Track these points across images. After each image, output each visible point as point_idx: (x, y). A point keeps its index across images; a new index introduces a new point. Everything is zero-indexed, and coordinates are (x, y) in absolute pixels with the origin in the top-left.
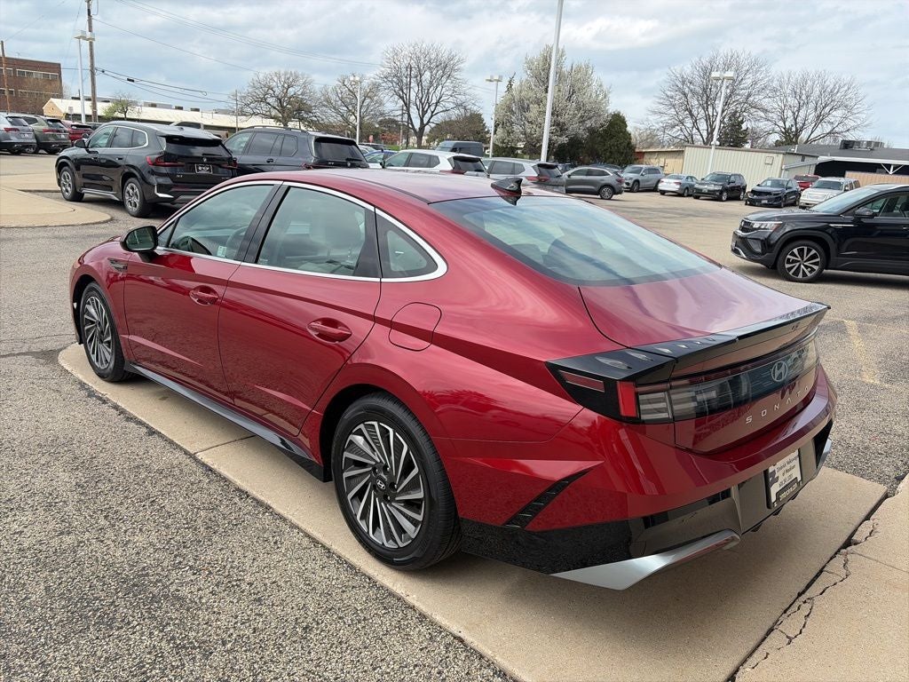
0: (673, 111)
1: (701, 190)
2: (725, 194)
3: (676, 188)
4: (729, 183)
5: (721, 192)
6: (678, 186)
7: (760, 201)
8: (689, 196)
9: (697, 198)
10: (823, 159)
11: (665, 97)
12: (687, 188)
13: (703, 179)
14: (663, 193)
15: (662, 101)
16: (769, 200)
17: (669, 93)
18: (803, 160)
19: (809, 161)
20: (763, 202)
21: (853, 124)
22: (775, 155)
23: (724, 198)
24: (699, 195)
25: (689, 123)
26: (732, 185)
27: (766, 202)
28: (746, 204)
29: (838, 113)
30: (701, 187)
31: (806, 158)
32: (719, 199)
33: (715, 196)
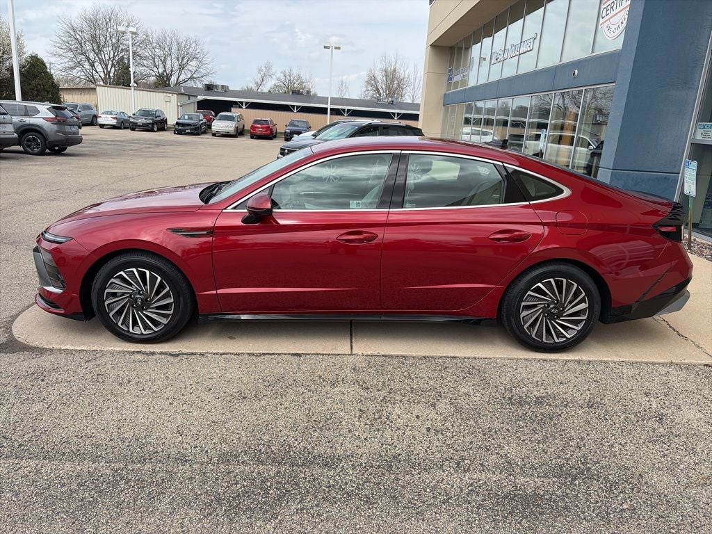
0: (71, 55)
1: (137, 123)
2: (155, 126)
3: (114, 122)
4: (156, 117)
5: (153, 124)
6: (115, 121)
7: (185, 130)
8: (125, 128)
9: (133, 130)
10: (200, 98)
11: (61, 42)
12: (122, 122)
13: (134, 115)
14: (102, 126)
15: (58, 45)
16: (190, 129)
17: (64, 39)
18: (189, 99)
19: (193, 99)
20: (187, 131)
21: (204, 72)
22: (170, 95)
23: (155, 129)
24: (133, 127)
25: (87, 65)
26: (158, 119)
27: (189, 131)
28: (175, 133)
29: (194, 63)
30: (135, 121)
31: (191, 98)
32: (152, 130)
33: (147, 128)
